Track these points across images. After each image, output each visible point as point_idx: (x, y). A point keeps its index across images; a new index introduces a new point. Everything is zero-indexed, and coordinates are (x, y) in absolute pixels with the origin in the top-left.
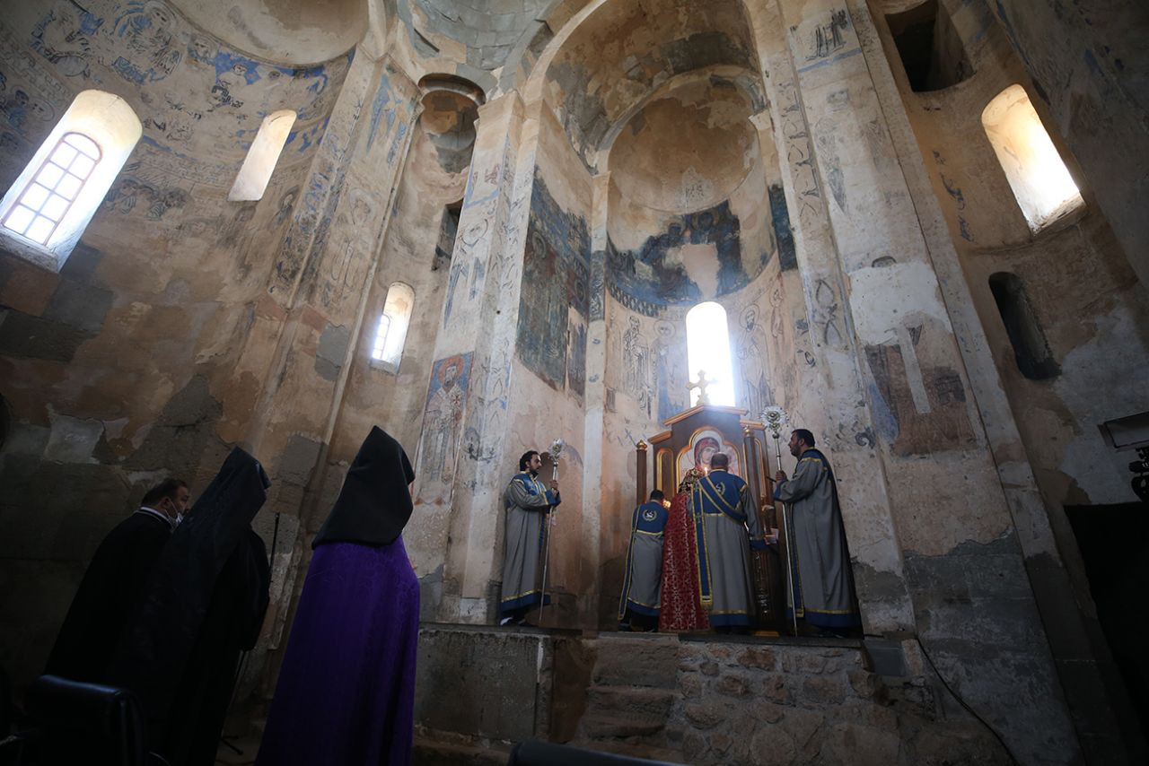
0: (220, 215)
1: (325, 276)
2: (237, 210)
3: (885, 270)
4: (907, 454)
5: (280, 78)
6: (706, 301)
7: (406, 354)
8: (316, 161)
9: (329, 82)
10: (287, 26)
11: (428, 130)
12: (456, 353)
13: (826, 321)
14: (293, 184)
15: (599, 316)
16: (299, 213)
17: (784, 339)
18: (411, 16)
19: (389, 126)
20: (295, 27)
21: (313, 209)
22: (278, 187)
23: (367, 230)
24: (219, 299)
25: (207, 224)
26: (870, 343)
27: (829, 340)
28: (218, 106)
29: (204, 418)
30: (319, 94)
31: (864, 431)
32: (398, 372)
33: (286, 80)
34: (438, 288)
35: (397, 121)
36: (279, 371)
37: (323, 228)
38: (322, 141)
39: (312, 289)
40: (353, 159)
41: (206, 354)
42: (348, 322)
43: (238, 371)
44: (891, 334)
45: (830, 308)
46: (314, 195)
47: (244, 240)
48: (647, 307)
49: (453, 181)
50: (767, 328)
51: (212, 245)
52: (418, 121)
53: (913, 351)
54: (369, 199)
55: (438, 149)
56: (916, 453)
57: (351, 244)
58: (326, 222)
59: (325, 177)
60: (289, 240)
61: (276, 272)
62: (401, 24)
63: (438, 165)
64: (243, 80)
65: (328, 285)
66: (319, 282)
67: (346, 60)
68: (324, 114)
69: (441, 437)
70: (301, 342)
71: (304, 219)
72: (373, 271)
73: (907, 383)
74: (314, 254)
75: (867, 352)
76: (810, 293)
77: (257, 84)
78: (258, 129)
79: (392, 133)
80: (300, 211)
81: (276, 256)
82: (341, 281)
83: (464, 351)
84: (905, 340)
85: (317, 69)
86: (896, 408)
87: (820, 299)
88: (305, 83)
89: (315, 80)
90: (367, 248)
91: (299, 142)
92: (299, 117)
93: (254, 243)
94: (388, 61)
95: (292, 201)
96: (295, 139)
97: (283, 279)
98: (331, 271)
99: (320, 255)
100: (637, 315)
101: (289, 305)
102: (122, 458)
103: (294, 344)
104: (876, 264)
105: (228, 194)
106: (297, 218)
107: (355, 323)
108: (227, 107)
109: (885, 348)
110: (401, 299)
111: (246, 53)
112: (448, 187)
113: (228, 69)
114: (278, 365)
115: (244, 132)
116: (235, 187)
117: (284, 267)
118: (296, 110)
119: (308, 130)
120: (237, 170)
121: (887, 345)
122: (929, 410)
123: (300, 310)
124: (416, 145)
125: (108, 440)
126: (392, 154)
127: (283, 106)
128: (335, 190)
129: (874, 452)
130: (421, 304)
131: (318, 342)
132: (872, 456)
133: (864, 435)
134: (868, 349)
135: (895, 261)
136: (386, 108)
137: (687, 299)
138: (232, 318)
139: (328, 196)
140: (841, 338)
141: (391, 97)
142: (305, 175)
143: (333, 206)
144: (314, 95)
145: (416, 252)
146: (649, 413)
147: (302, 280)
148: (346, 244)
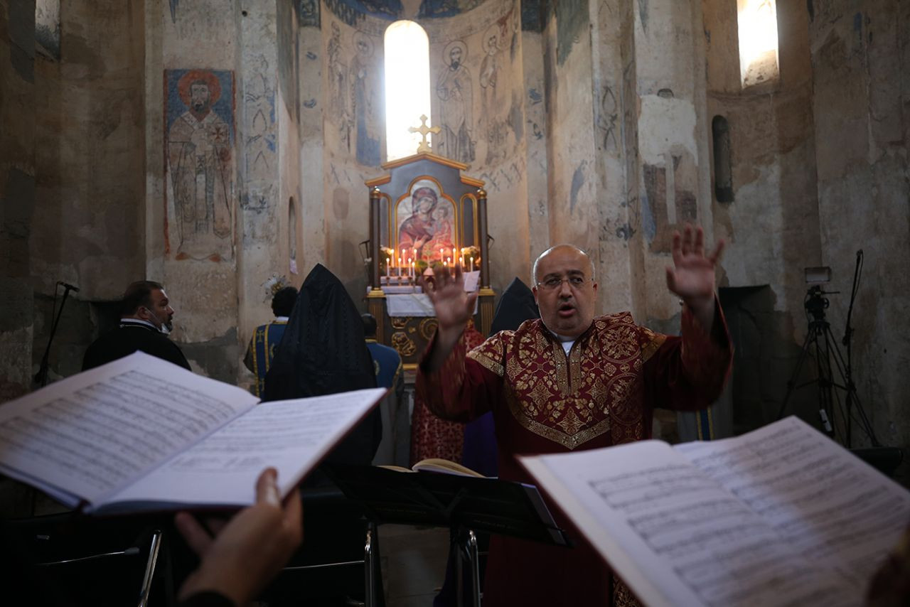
3: (665, 101)
4: (658, 252)
6: (408, 19)
12: (203, 66)
13: (607, 128)
15: (313, 20)
26: (647, 161)
27: (607, 145)
31: (622, 226)
44: (661, 159)
45: (611, 116)
48: (346, 12)
53: (673, 175)
56: (663, 252)
69: (201, 179)
73: (665, 200)
75: (644, 170)
76: (599, 97)
83: (216, 66)
84: (670, 165)
86: (656, 217)
87: (606, 105)
100: (339, 23)
104: (661, 94)
109: (656, 169)
121: (658, 167)
122: (675, 222)
129: (626, 243)
132: (625, 246)
133: (622, 230)
134: (645, 166)
135: (673, 95)
137: (388, 11)
140: (616, 147)
146: (349, 145)
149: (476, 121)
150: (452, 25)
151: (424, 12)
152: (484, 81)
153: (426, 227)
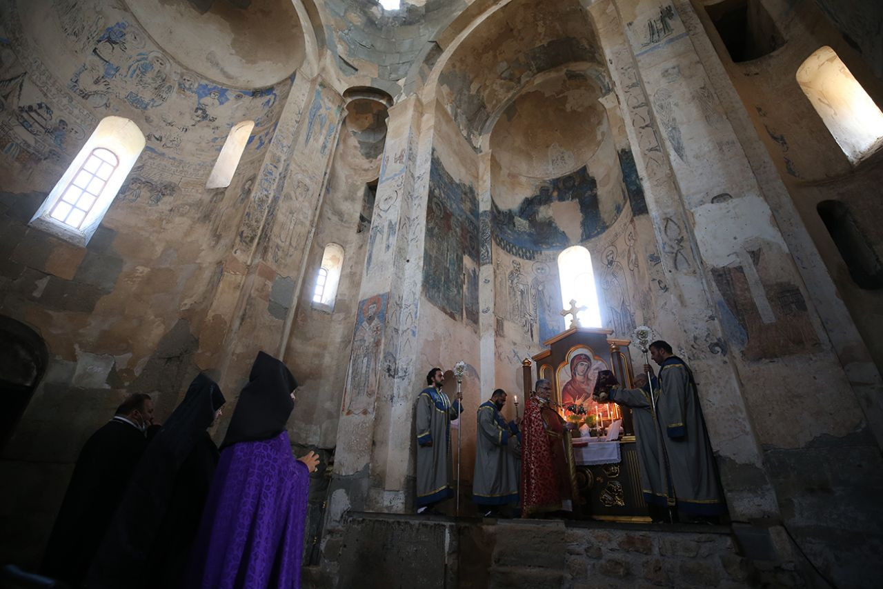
0: (200, 200)
1: (275, 240)
2: (212, 195)
3: (723, 205)
4: (758, 359)
5: (243, 99)
6: (573, 245)
7: (339, 297)
8: (268, 155)
9: (278, 99)
10: (248, 62)
11: (351, 128)
12: (375, 294)
13: (675, 251)
14: (252, 173)
15: (488, 261)
16: (256, 194)
17: (639, 272)
18: (336, 47)
19: (322, 126)
20: (254, 62)
21: (266, 190)
22: (242, 176)
23: (306, 204)
24: (198, 261)
25: (190, 206)
26: (716, 266)
27: (678, 267)
28: (199, 121)
29: (186, 351)
30: (270, 107)
31: (716, 341)
32: (333, 311)
33: (247, 100)
34: (362, 246)
35: (328, 123)
36: (241, 313)
37: (274, 204)
38: (272, 141)
39: (266, 250)
40: (295, 152)
41: (188, 302)
42: (293, 274)
43: (211, 314)
44: (733, 258)
45: (677, 240)
46: (267, 180)
47: (217, 216)
48: (526, 253)
49: (372, 165)
50: (624, 262)
51: (194, 222)
52: (344, 122)
53: (755, 270)
54: (307, 181)
55: (359, 142)
56: (766, 358)
57: (295, 215)
58: (275, 199)
59: (275, 167)
60: (248, 214)
61: (239, 238)
62: (329, 52)
63: (360, 154)
64: (217, 102)
65: (278, 246)
66: (271, 244)
67: (289, 81)
68: (274, 121)
69: (365, 360)
70: (257, 290)
71: (259, 199)
72: (312, 235)
73: (751, 298)
74: (267, 223)
75: (713, 274)
76: (660, 229)
77: (226, 104)
78: (227, 136)
79: (324, 132)
80: (256, 193)
81: (238, 227)
82: (287, 243)
83: (382, 292)
84: (747, 262)
85: (269, 90)
86: (743, 319)
87: (668, 233)
88: (260, 101)
89: (268, 97)
90: (307, 217)
91: (256, 142)
92: (256, 125)
93: (223, 218)
94: (320, 80)
95: (250, 185)
96: (254, 141)
97: (244, 244)
98: (280, 236)
99: (271, 224)
100: (518, 259)
101: (249, 263)
102: (127, 384)
103: (252, 292)
104: (715, 201)
105: (205, 184)
106: (255, 197)
107: (299, 274)
108: (205, 123)
109: (729, 270)
110: (335, 256)
111: (219, 83)
112: (368, 169)
113: (206, 95)
114: (240, 309)
115: (216, 138)
116: (210, 178)
117: (244, 235)
118: (253, 120)
119: (263, 133)
120: (212, 166)
121: (731, 266)
122: (774, 320)
123: (257, 266)
124: (343, 139)
125: (117, 370)
126: (324, 147)
127: (245, 118)
128: (282, 175)
129: (726, 359)
130: (350, 259)
131: (270, 290)
132: (725, 362)
133: (717, 345)
134: (714, 271)
135: (731, 196)
136: (319, 113)
137: (558, 244)
138: (207, 274)
139: (277, 180)
140: (689, 265)
141: (323, 105)
142: (260, 166)
143: (280, 188)
144: (267, 109)
145: (344, 220)
146: (532, 336)
147: (258, 244)
148: (291, 215)
149: (631, 298)
150: (604, 238)
151: (584, 237)
152: (631, 266)
153: (584, 386)
